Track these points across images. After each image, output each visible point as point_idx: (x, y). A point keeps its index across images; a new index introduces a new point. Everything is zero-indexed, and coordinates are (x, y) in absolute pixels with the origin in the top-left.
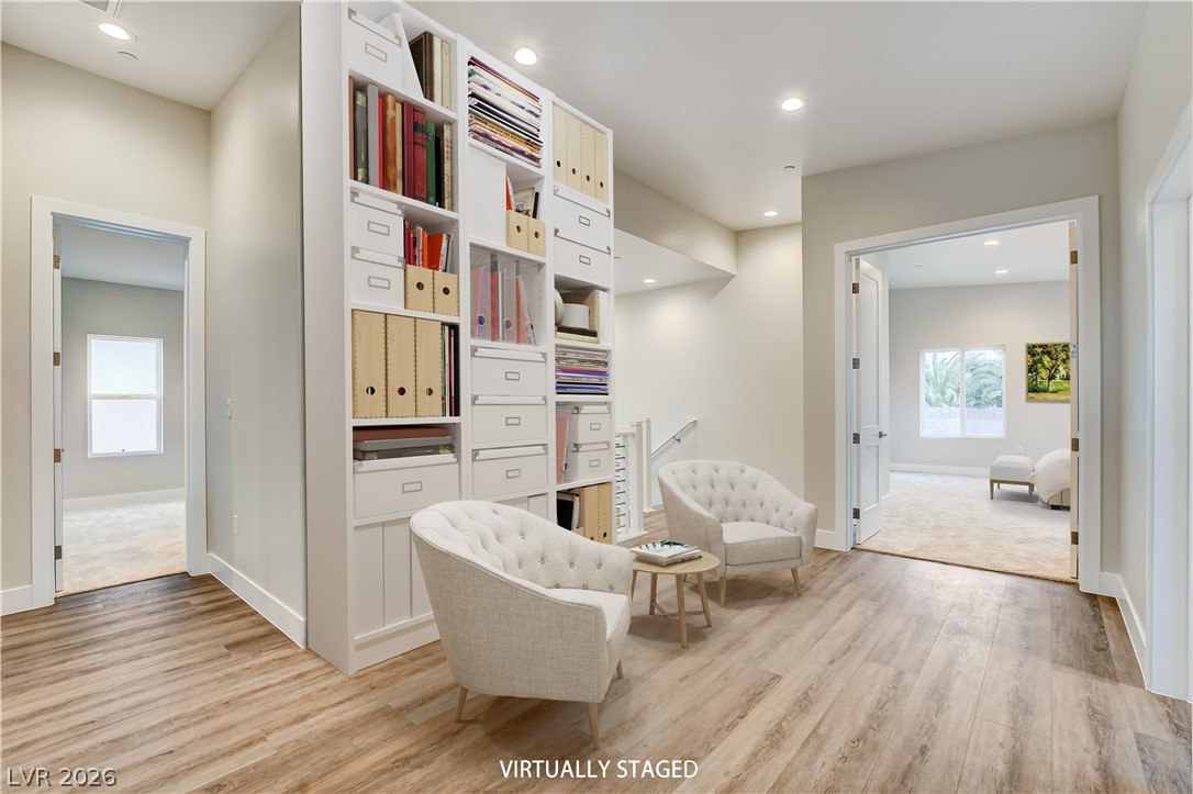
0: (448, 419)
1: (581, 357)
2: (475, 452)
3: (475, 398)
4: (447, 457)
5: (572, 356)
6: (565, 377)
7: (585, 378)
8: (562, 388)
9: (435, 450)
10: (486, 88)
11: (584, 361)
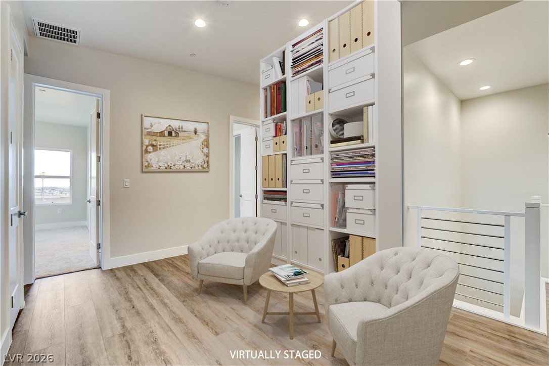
0: (284, 189)
1: (351, 155)
2: (292, 203)
3: (292, 181)
4: (283, 203)
5: (343, 155)
6: (337, 168)
7: (353, 167)
8: (335, 174)
9: (280, 200)
10: (298, 51)
11: (353, 157)
